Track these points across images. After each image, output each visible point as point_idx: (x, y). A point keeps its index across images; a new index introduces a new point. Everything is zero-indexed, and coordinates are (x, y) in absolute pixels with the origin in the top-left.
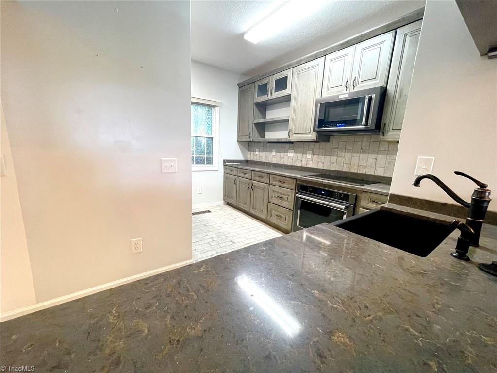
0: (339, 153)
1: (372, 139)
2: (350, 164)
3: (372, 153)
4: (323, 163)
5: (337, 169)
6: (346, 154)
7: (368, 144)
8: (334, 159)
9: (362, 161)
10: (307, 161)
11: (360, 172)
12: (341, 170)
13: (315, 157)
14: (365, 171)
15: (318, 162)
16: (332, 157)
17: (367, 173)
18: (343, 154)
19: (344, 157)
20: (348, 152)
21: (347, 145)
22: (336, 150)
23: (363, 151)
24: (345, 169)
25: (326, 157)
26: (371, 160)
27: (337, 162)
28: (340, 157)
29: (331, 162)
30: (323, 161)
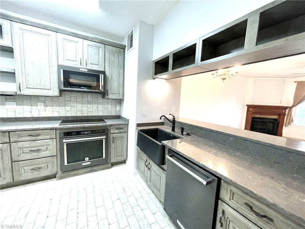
0: (72, 104)
1: (93, 96)
2: (82, 111)
3: (95, 104)
4: (59, 112)
5: (72, 115)
6: (77, 105)
7: (91, 99)
8: (68, 108)
9: (90, 109)
10: (39, 111)
11: (90, 115)
12: (76, 115)
13: (48, 108)
14: (92, 114)
15: (53, 111)
16: (66, 107)
17: (94, 115)
18: (75, 105)
19: (76, 106)
20: (79, 104)
21: (77, 99)
22: (69, 102)
23: (89, 102)
24: (79, 114)
25: (60, 107)
26: (95, 107)
27: (71, 111)
28: (74, 107)
29: (66, 111)
30: (58, 111)
